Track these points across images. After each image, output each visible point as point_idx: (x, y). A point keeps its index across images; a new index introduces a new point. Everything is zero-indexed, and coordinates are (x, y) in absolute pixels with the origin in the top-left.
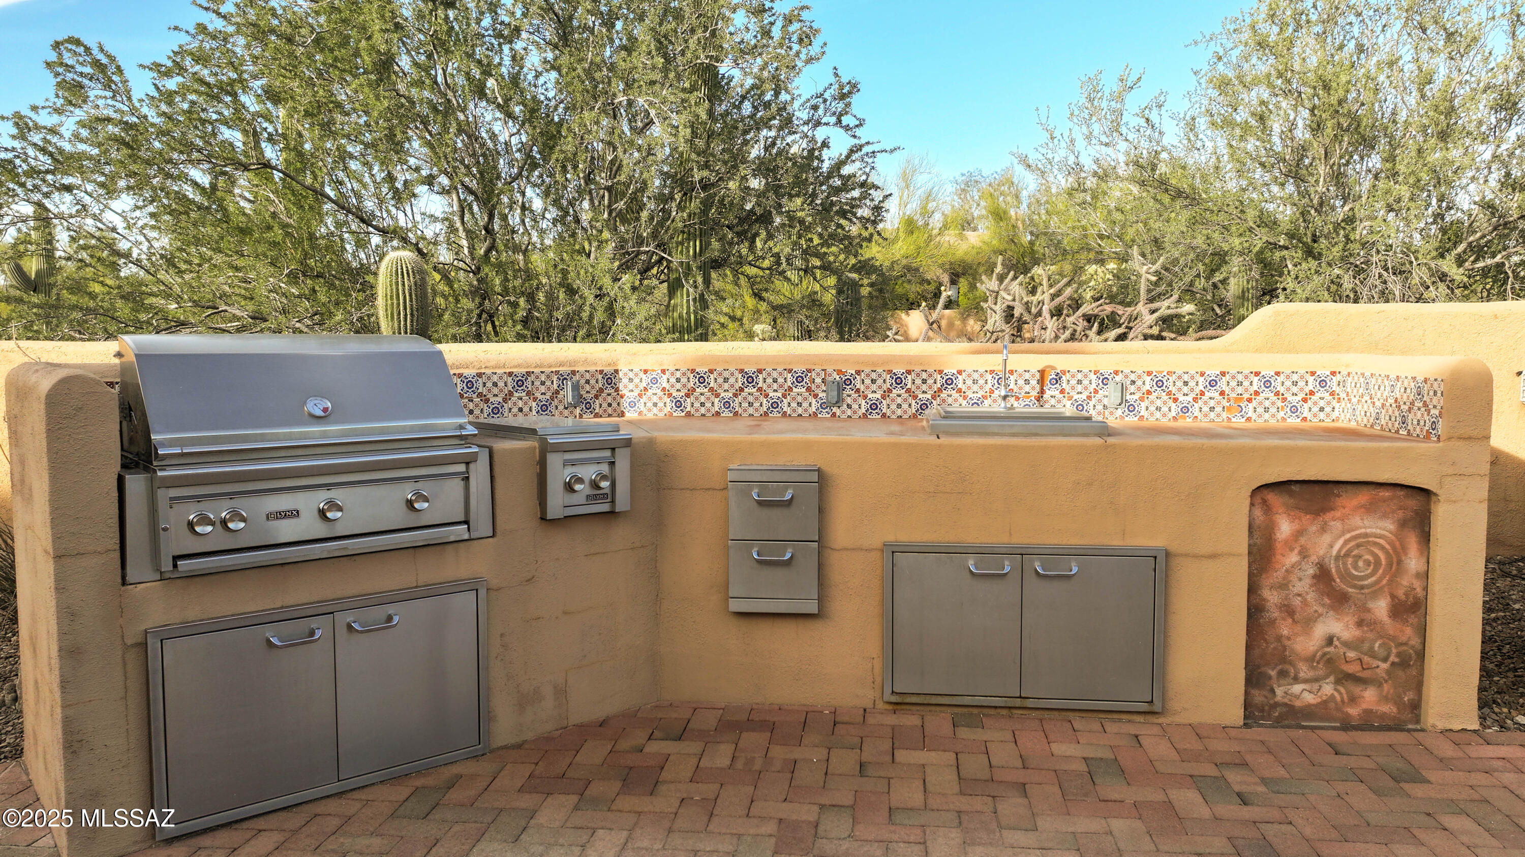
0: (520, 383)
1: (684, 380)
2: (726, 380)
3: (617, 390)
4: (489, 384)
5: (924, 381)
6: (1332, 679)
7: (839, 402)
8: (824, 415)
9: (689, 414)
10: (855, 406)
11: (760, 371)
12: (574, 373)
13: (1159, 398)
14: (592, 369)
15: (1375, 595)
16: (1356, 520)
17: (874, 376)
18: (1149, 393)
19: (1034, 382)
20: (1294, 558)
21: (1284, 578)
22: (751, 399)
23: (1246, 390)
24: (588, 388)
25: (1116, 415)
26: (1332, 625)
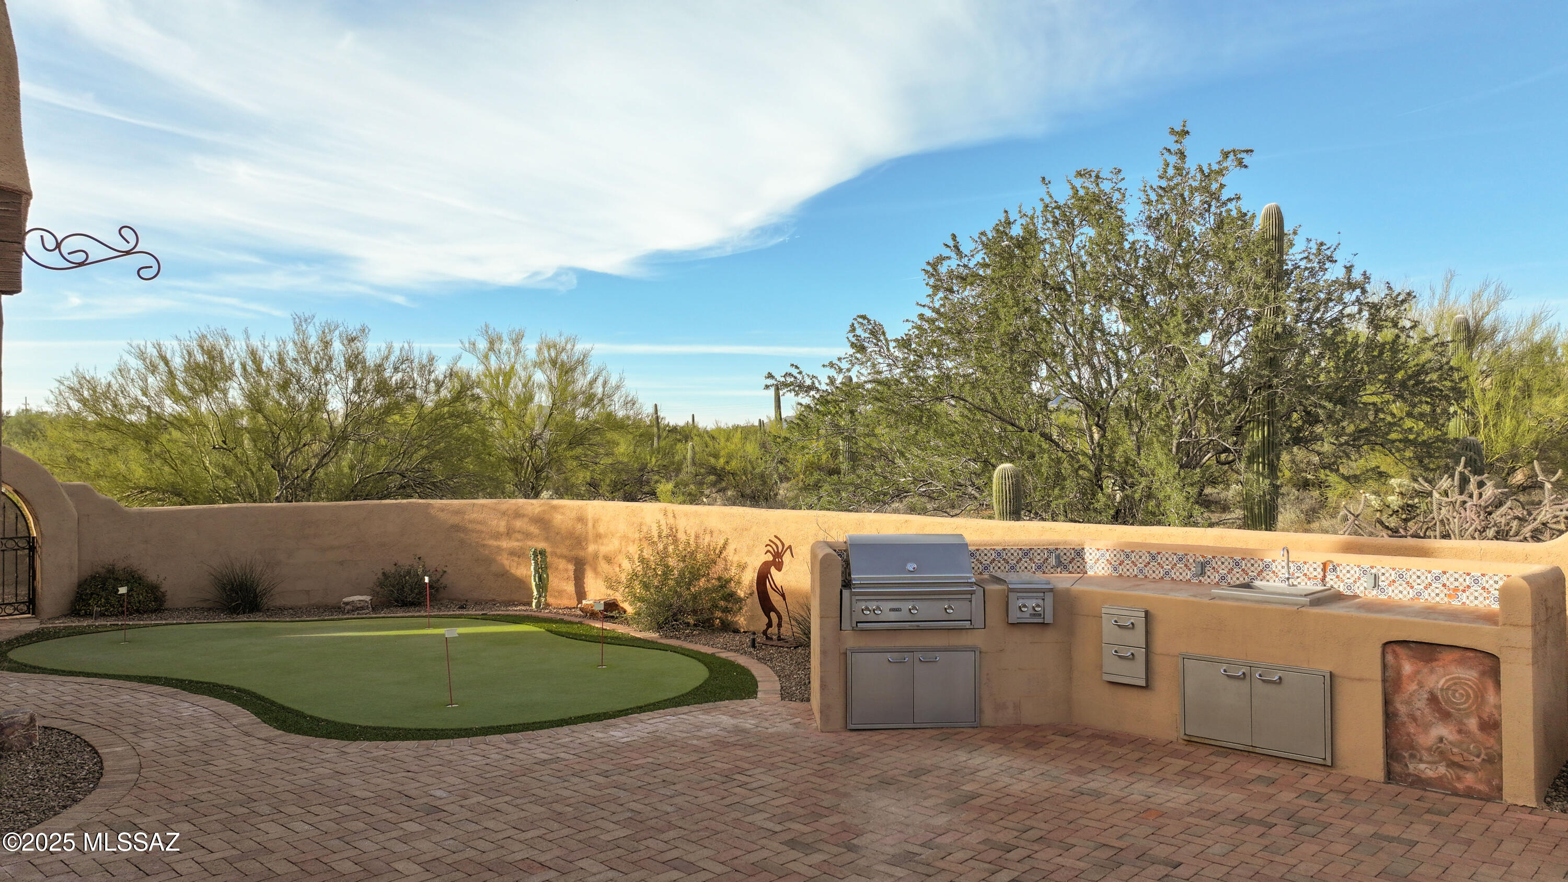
0: (1026, 554)
1: (1118, 556)
2: (1140, 557)
3: (1083, 559)
4: (1009, 554)
5: (1252, 565)
6: (1444, 763)
7: (1203, 573)
8: (1195, 581)
9: (1121, 575)
10: (1212, 577)
11: (1159, 553)
12: (1057, 549)
13: (1400, 586)
14: (1068, 547)
15: (1468, 715)
16: (1453, 668)
17: (1223, 560)
18: (1394, 581)
19: (1319, 570)
20: (1413, 687)
21: (1409, 698)
22: (1154, 569)
23: (1461, 584)
24: (1065, 557)
25: (1373, 594)
26: (1442, 730)
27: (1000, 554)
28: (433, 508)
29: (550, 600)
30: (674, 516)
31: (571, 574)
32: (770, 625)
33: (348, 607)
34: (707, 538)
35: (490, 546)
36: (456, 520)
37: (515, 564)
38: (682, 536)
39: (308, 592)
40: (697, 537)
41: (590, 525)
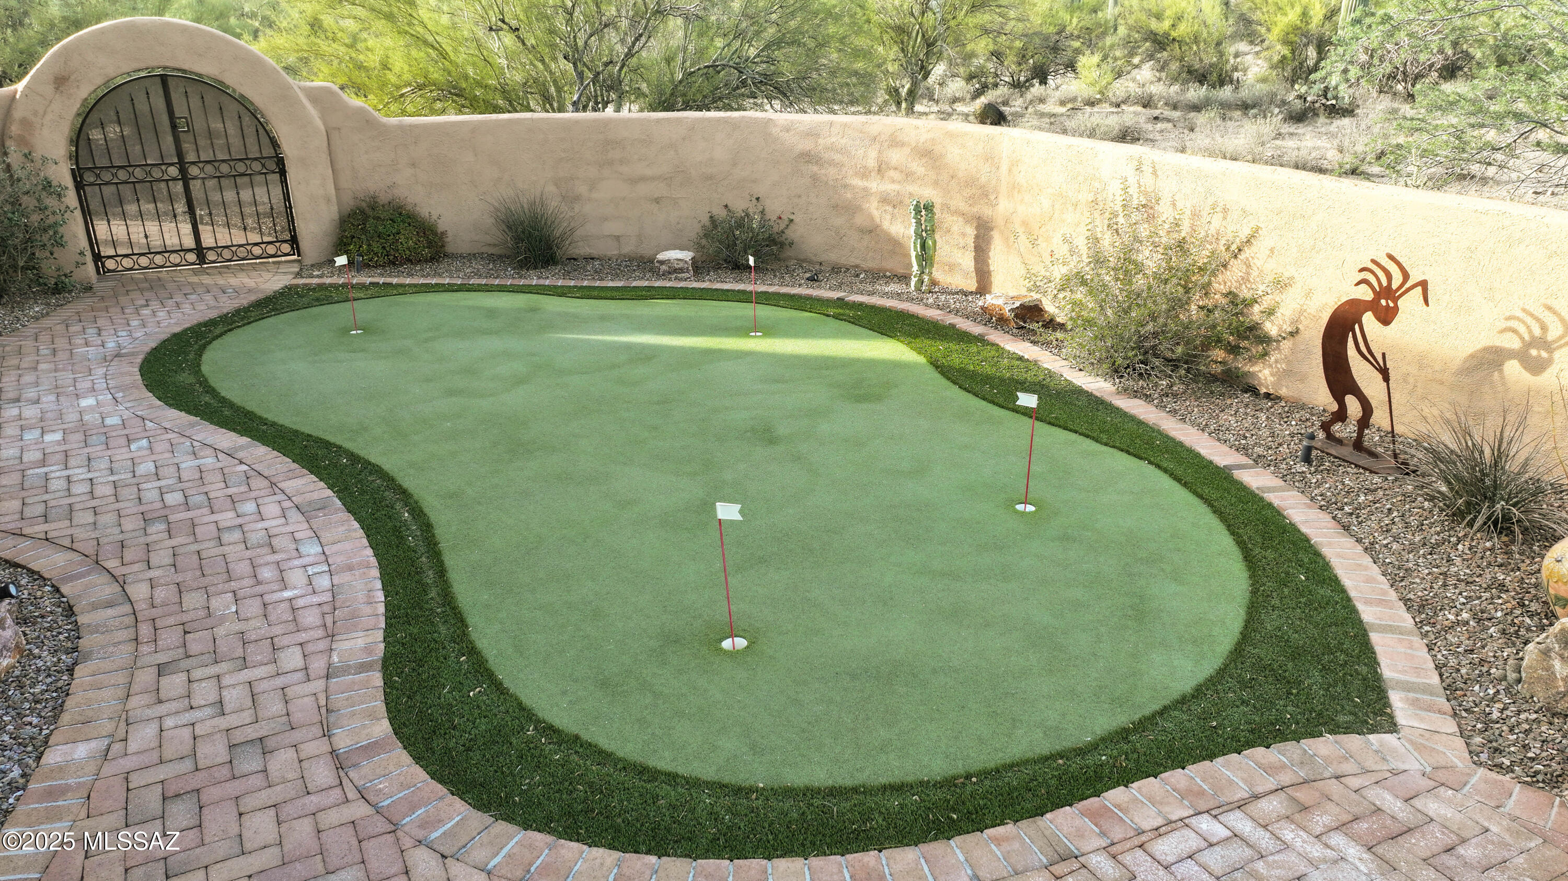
28: (775, 126)
29: (938, 274)
30: (1155, 173)
31: (970, 242)
32: (1340, 416)
33: (664, 268)
34: (1217, 222)
35: (854, 187)
36: (806, 145)
37: (888, 217)
38: (1165, 212)
39: (618, 238)
40: (1195, 215)
41: (1004, 168)
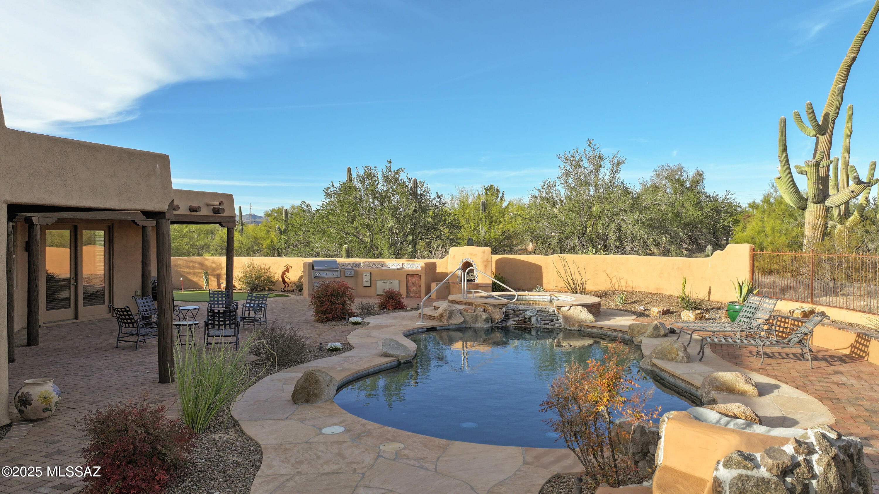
0: (350, 264)
1: (369, 264)
3: (361, 265)
9: (368, 268)
12: (355, 263)
15: (418, 285)
16: (415, 278)
18: (410, 266)
19: (401, 265)
20: (410, 280)
21: (410, 283)
23: (418, 266)
24: (357, 265)
25: (410, 268)
26: (414, 288)
27: (344, 264)
30: (253, 260)
32: (285, 287)
34: (264, 266)
37: (197, 278)
40: (261, 266)
